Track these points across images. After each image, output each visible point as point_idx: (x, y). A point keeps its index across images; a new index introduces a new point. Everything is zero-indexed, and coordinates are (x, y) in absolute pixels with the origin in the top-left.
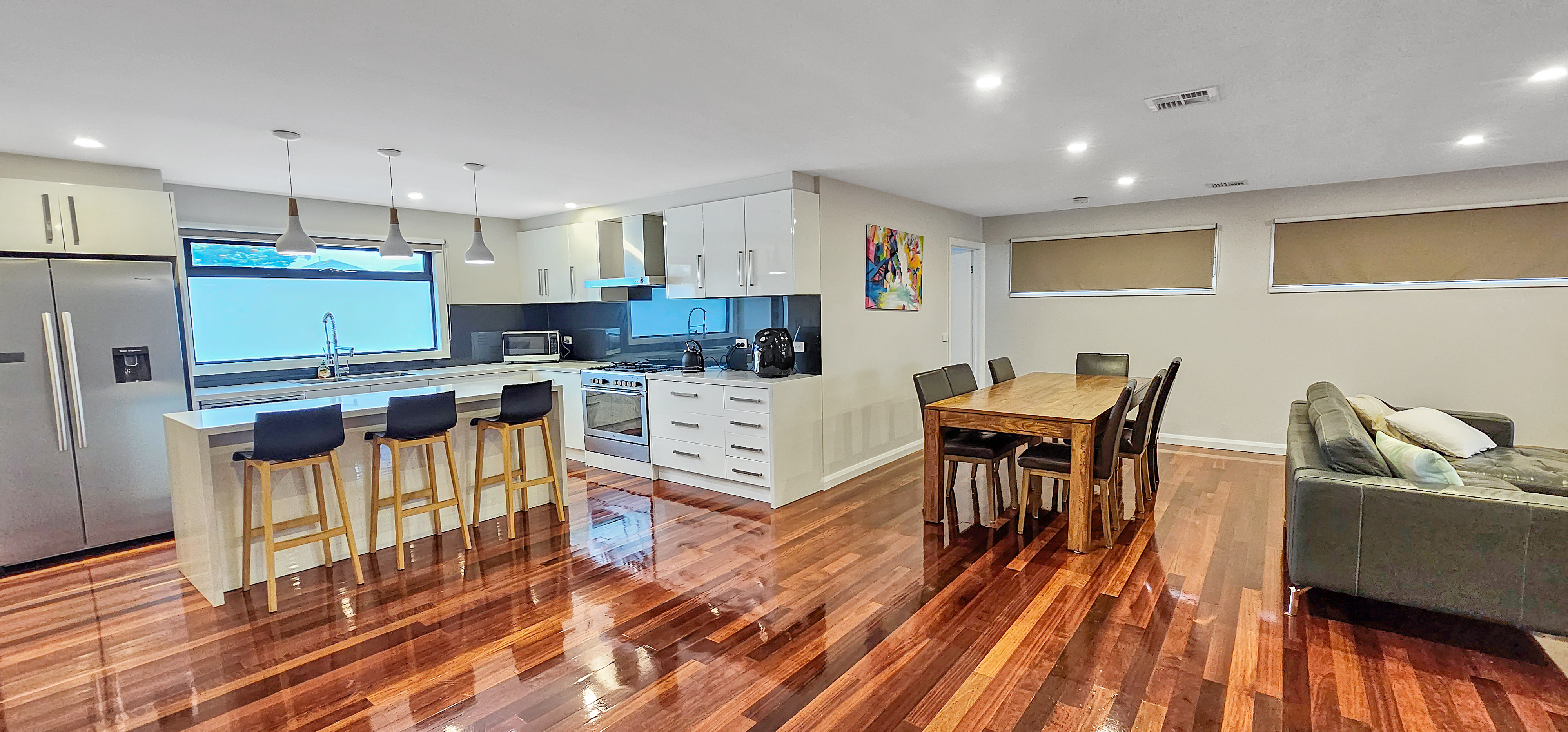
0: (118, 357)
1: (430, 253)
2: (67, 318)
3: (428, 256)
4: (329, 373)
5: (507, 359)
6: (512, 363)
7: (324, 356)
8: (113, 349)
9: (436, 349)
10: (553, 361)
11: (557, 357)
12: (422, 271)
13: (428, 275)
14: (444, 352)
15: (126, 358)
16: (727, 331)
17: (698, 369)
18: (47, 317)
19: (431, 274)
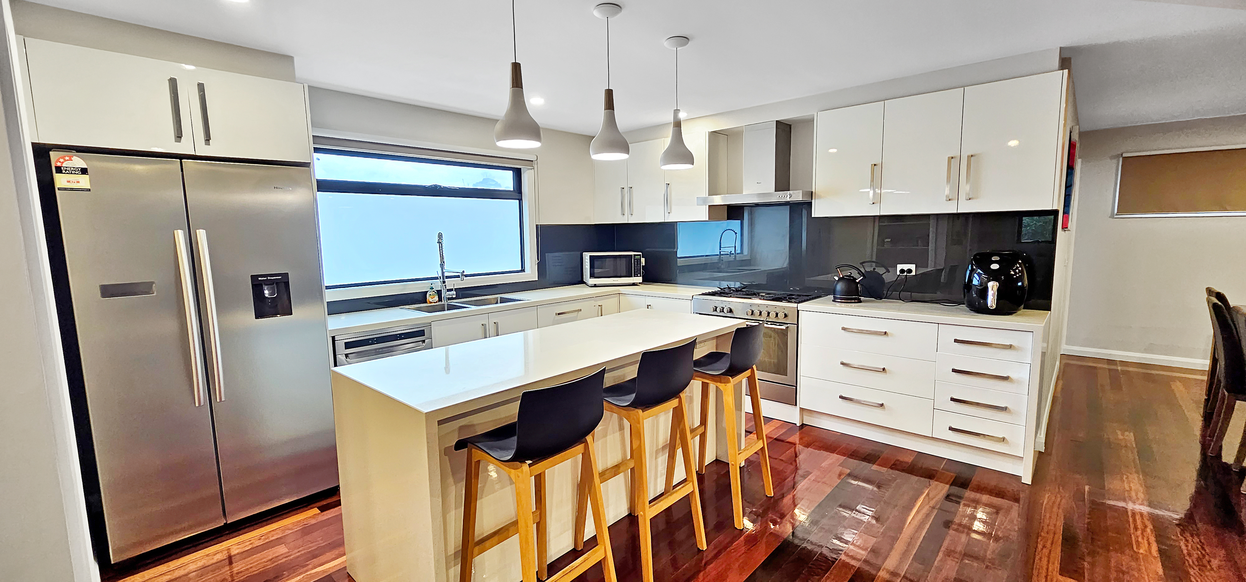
0: (257, 284)
1: (519, 168)
2: (201, 235)
3: (518, 173)
4: (436, 298)
5: (592, 281)
6: (595, 286)
7: (436, 278)
8: (251, 276)
9: (523, 270)
10: (634, 284)
11: (639, 279)
12: (515, 189)
13: (517, 193)
14: (531, 274)
15: (265, 287)
18: (180, 236)
19: (520, 192)
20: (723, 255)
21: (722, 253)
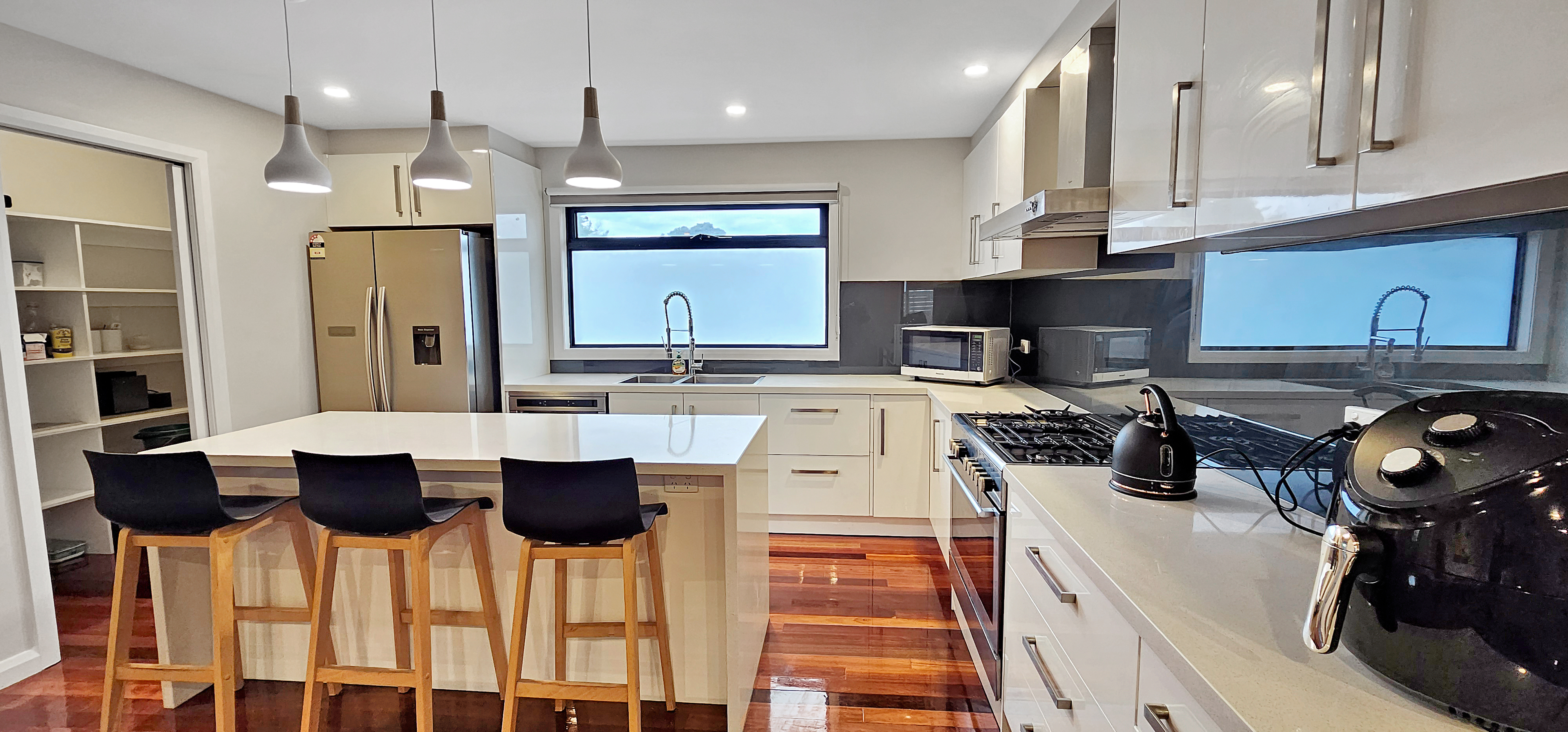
0: (418, 336)
1: (828, 204)
2: (382, 292)
3: (824, 208)
4: (682, 369)
5: (906, 370)
6: (917, 379)
7: (662, 346)
8: (413, 327)
9: (826, 345)
10: (978, 384)
12: (818, 233)
13: (823, 240)
14: (833, 354)
15: (426, 338)
16: (1511, 344)
17: (1157, 487)
18: (370, 292)
19: (827, 237)
20: (1378, 347)
21: (1377, 343)
